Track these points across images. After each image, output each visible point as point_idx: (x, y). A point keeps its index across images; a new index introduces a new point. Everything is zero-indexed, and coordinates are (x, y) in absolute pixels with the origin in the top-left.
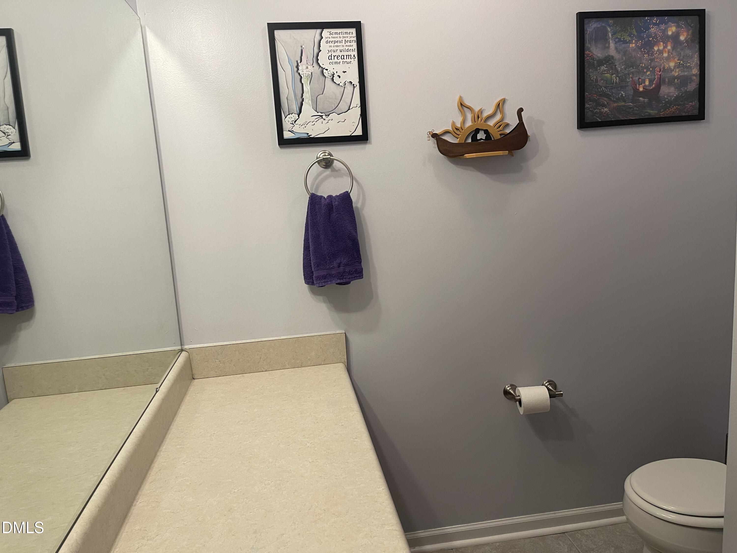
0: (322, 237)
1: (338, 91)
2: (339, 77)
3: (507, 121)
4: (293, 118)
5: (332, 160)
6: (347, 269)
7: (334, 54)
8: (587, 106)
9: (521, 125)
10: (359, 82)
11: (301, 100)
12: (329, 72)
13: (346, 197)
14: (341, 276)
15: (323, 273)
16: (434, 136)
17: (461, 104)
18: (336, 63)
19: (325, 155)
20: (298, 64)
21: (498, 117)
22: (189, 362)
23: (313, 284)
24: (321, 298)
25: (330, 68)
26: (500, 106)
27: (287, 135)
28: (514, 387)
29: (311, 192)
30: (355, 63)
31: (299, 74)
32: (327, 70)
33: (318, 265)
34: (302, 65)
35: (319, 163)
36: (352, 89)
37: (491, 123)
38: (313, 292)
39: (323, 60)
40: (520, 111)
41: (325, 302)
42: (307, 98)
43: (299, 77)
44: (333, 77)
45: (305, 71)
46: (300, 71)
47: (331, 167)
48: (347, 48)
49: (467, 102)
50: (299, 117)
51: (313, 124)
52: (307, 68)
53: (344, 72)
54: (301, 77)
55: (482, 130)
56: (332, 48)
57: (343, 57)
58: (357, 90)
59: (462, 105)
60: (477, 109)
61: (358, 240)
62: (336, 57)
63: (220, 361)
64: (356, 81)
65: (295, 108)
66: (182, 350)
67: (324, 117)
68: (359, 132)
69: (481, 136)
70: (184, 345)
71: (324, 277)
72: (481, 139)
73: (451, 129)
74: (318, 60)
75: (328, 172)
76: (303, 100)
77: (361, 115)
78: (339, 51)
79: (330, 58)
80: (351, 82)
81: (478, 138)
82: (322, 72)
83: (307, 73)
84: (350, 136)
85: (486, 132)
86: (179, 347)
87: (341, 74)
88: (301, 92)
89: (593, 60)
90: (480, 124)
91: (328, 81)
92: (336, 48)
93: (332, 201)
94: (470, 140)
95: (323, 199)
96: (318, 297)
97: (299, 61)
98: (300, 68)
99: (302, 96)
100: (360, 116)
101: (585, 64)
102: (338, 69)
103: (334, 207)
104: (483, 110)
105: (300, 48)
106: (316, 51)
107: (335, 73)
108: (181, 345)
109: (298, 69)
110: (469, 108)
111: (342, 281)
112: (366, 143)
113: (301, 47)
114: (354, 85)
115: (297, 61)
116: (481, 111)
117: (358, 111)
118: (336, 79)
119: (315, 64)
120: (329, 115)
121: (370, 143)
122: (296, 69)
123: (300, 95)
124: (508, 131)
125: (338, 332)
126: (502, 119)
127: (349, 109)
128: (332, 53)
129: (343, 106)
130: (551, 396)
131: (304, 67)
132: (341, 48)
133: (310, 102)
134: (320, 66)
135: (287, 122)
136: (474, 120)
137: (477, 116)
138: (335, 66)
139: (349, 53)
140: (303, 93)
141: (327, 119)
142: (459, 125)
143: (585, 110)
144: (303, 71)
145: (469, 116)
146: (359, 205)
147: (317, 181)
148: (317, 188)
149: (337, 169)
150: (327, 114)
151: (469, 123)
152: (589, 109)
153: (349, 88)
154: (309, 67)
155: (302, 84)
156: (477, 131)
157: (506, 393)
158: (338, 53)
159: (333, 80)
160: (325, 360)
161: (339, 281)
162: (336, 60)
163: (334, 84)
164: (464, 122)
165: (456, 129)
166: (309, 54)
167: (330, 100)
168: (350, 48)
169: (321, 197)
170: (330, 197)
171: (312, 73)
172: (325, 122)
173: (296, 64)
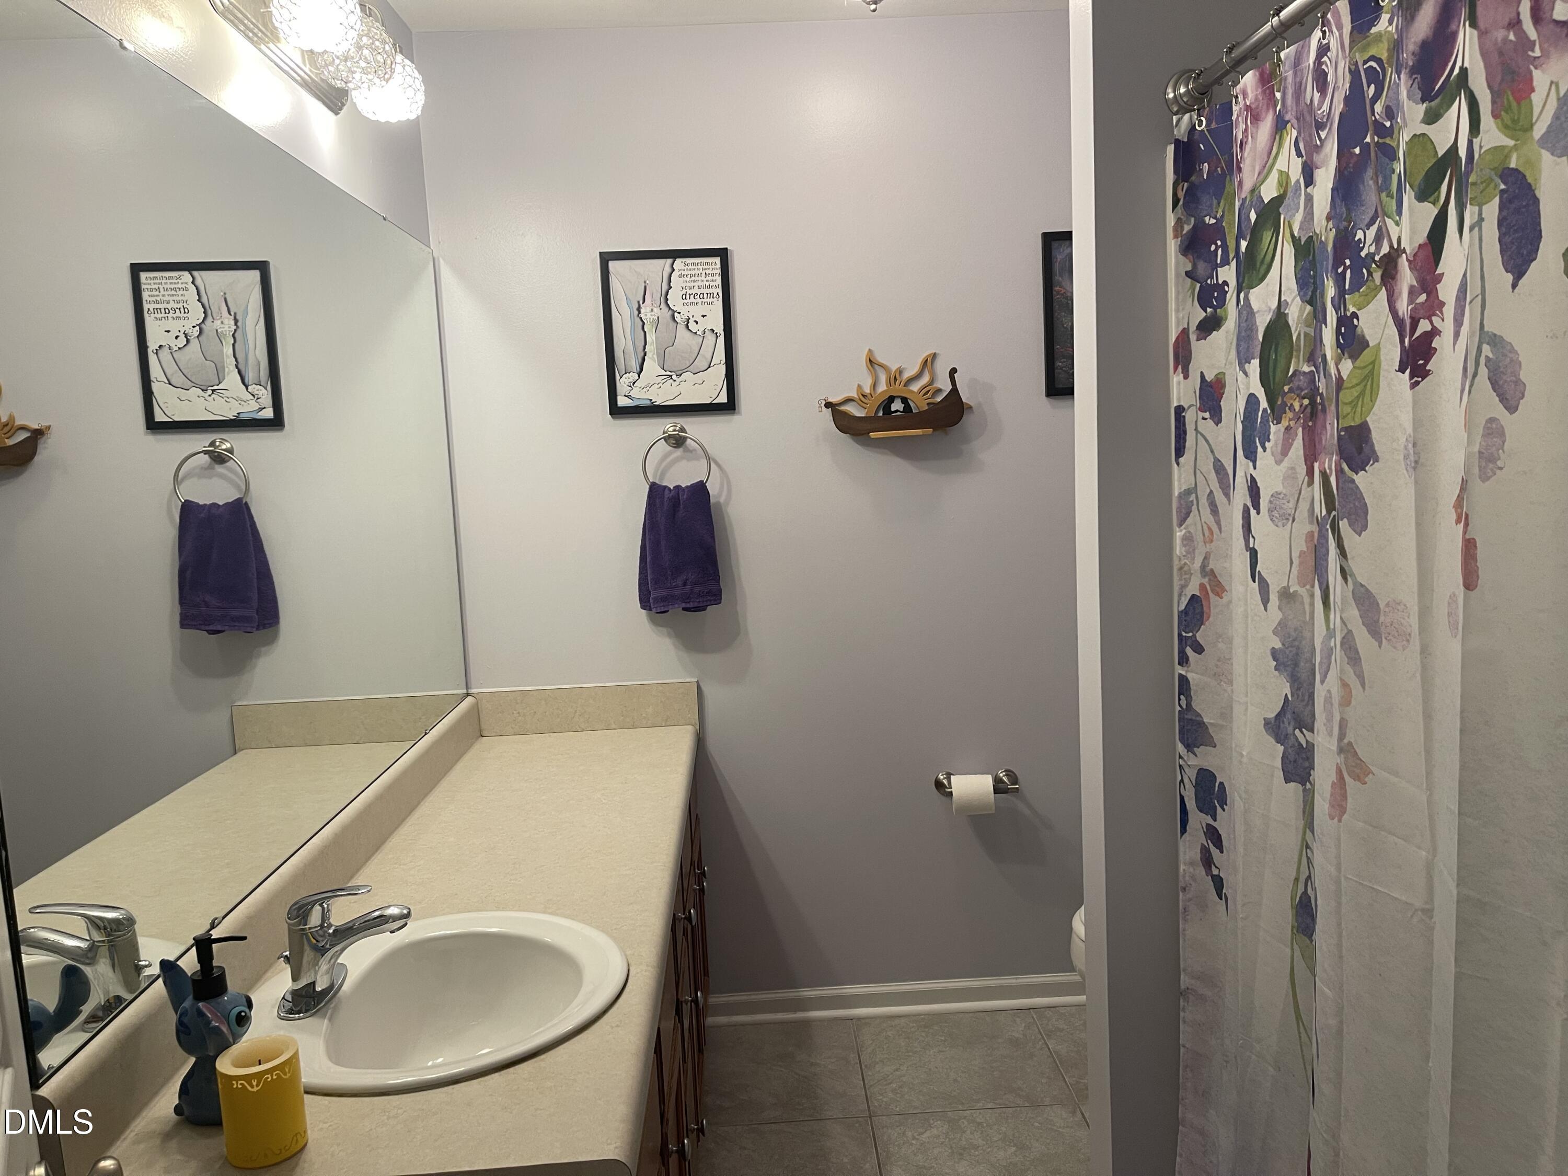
0: (663, 543)
1: (695, 342)
2: (697, 322)
3: (938, 385)
4: (632, 378)
5: (685, 438)
6: (697, 589)
7: (689, 292)
8: (1058, 364)
9: (955, 391)
10: (724, 330)
11: (642, 354)
12: (683, 317)
13: (700, 489)
14: (686, 598)
15: (662, 593)
16: (828, 405)
17: (870, 360)
18: (692, 303)
19: (674, 430)
20: (639, 305)
21: (925, 379)
22: (475, 713)
23: (650, 610)
24: (664, 630)
25: (684, 311)
26: (929, 363)
27: (622, 401)
28: (949, 776)
29: (651, 481)
30: (719, 303)
31: (641, 318)
32: (679, 313)
33: (656, 582)
34: (646, 307)
35: (666, 441)
36: (715, 339)
37: (915, 387)
38: (653, 621)
39: (674, 299)
40: (953, 371)
41: (669, 636)
42: (651, 352)
43: (641, 323)
44: (688, 322)
45: (649, 315)
46: (642, 315)
47: (683, 447)
48: (708, 284)
49: (880, 358)
50: (639, 376)
51: (659, 386)
52: (652, 310)
53: (703, 316)
54: (644, 323)
55: (898, 397)
56: (688, 284)
57: (701, 296)
58: (721, 340)
59: (871, 362)
60: (894, 368)
61: (715, 550)
62: (692, 296)
63: (519, 713)
64: (720, 329)
65: (634, 364)
66: (468, 695)
67: (674, 377)
68: (723, 399)
69: (897, 406)
70: (471, 688)
71: (664, 599)
72: (897, 411)
73: (856, 396)
74: (667, 300)
75: (679, 452)
76: (645, 354)
77: (726, 375)
78: (696, 288)
79: (684, 297)
80: (713, 330)
81: (893, 409)
82: (673, 316)
83: (652, 318)
84: (711, 404)
85: (904, 400)
86: (465, 691)
87: (700, 319)
88: (643, 344)
89: (1067, 299)
90: (898, 390)
91: (681, 328)
92: (692, 284)
93: (678, 494)
94: (881, 414)
95: (667, 492)
96: (661, 629)
97: (641, 302)
98: (642, 311)
99: (645, 348)
100: (724, 376)
101: (1055, 304)
102: (696, 311)
103: (681, 502)
104: (903, 369)
105: (643, 285)
106: (665, 287)
107: (691, 317)
108: (467, 688)
109: (640, 312)
110: (881, 366)
111: (688, 606)
112: (734, 413)
113: (645, 282)
114: (716, 333)
115: (639, 302)
116: (900, 371)
117: (723, 369)
118: (692, 325)
119: (663, 306)
120: (681, 375)
121: (739, 413)
122: (636, 313)
123: (642, 348)
124: (939, 399)
125: (688, 680)
126: (931, 382)
127: (709, 367)
128: (688, 290)
129: (701, 363)
130: (996, 791)
131: (649, 309)
132: (700, 284)
133: (655, 356)
134: (670, 308)
135: (622, 384)
136: (889, 383)
137: (894, 379)
138: (690, 308)
139: (711, 291)
140: (646, 344)
141: (678, 380)
142: (867, 390)
143: (1056, 371)
144: (646, 315)
145: (883, 378)
146: (722, 500)
147: (664, 464)
148: (663, 474)
149: (691, 449)
150: (680, 372)
151: (882, 387)
152: (1061, 369)
153: (710, 338)
154: (655, 309)
155: (645, 333)
156: (891, 399)
157: (939, 785)
158: (693, 291)
159: (687, 326)
160: (667, 720)
161: (684, 605)
162: (692, 300)
163: (689, 333)
164: (874, 386)
165: (863, 395)
166: (655, 291)
167: (683, 355)
168: (712, 284)
169: (666, 487)
170: (678, 487)
171: (658, 318)
172: (675, 384)
173: (637, 306)
